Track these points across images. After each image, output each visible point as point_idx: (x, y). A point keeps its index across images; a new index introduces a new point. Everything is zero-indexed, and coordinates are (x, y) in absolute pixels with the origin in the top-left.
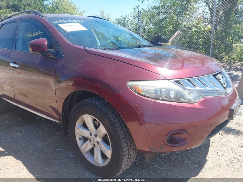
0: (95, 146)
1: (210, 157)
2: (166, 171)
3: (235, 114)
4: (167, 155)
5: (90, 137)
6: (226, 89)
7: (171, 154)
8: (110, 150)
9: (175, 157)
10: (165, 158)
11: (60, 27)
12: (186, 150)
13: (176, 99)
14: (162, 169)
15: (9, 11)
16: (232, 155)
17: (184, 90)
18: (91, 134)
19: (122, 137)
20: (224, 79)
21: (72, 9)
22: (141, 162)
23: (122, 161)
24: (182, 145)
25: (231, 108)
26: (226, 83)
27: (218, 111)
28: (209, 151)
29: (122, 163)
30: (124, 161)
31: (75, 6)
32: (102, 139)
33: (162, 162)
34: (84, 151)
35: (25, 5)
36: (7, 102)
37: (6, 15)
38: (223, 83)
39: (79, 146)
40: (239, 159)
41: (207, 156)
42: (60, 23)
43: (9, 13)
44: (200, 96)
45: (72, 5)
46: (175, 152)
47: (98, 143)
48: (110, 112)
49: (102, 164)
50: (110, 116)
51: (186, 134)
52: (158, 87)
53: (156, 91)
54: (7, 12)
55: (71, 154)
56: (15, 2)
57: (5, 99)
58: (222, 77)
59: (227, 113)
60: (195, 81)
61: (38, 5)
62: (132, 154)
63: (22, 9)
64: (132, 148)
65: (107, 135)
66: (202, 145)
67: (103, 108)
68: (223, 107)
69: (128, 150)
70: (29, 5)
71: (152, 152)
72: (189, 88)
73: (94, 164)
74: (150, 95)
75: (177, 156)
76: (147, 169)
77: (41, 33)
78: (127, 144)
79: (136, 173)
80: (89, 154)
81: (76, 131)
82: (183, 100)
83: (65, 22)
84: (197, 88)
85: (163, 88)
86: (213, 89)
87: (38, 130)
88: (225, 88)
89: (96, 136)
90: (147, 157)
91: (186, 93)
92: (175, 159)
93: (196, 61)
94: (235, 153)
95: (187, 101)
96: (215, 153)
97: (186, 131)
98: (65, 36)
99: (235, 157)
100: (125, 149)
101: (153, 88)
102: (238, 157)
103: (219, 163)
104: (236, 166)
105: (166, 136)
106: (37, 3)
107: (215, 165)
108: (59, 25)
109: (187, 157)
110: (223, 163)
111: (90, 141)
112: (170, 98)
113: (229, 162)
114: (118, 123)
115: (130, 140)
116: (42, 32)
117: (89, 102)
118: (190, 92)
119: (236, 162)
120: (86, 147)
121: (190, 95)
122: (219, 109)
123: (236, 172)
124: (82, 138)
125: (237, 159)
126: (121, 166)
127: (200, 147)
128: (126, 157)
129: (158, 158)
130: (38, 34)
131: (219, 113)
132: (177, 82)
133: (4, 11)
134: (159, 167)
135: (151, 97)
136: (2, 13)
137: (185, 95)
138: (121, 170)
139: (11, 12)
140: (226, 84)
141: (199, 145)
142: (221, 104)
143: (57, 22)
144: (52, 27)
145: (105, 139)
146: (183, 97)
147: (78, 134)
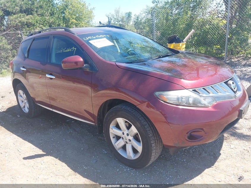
0: (127, 143)
1: (224, 150)
2: (186, 162)
3: (244, 113)
4: (186, 149)
5: (123, 136)
6: (235, 94)
7: (190, 149)
8: (141, 146)
9: (193, 151)
10: (185, 152)
11: (91, 44)
12: (203, 145)
13: (194, 104)
14: (182, 161)
15: (23, 16)
16: (244, 147)
17: (201, 97)
18: (123, 134)
19: (151, 135)
20: (235, 84)
21: (81, 7)
22: (165, 156)
23: (151, 154)
24: (199, 141)
25: (240, 109)
26: (236, 87)
27: (229, 111)
28: (223, 145)
29: (151, 156)
30: (153, 154)
31: (85, 4)
32: (133, 137)
33: (182, 155)
34: (118, 147)
35: (37, 8)
36: (42, 107)
37: (21, 19)
38: (233, 88)
39: (113, 144)
40: (249, 151)
41: (222, 149)
42: (90, 40)
43: (23, 17)
44: (214, 101)
45: (82, 3)
46: (193, 146)
47: (130, 140)
48: (140, 115)
49: (134, 157)
50: (140, 119)
51: (203, 132)
52: (180, 96)
53: (178, 99)
54: (22, 16)
55: (104, 150)
56: (28, 6)
57: (39, 105)
58: (233, 83)
59: (237, 113)
60: (210, 89)
61: (49, 6)
62: (159, 149)
63: (35, 12)
64: (159, 144)
65: (138, 134)
66: (217, 139)
67: (134, 113)
68: (233, 108)
69: (156, 145)
70: (41, 7)
71: (175, 146)
72: (204, 95)
73: (127, 158)
74: (174, 102)
75: (195, 150)
76: (171, 161)
77: (74, 49)
78: (155, 141)
79: (161, 164)
80: (121, 150)
81: (110, 132)
82: (200, 105)
83: (94, 38)
84: (211, 95)
85: (184, 97)
86: (224, 94)
87: (71, 131)
88: (235, 92)
89: (128, 135)
90: (171, 151)
91: (202, 99)
92: (194, 152)
93: (209, 68)
94: (246, 146)
95: (203, 105)
96: (228, 146)
97: (202, 129)
98: (97, 53)
99: (245, 149)
100: (153, 145)
101: (176, 97)
102: (249, 149)
103: (231, 154)
104: (246, 156)
105: (187, 133)
106: (48, 5)
107: (228, 156)
108: (90, 41)
109: (203, 150)
110: (235, 154)
111: (123, 138)
112: (189, 104)
113: (240, 153)
114: (147, 125)
115: (157, 137)
116: (76, 49)
117: (122, 108)
118: (205, 98)
119: (246, 153)
120: (119, 144)
121: (205, 101)
122: (231, 109)
123: (246, 161)
124: (115, 137)
125: (247, 151)
126: (150, 159)
127: (215, 142)
128: (155, 151)
129: (179, 152)
130: (72, 49)
131: (230, 113)
132: (195, 91)
133: (19, 16)
134: (180, 159)
135: (174, 104)
136: (17, 17)
137: (201, 101)
138: (150, 161)
139: (25, 16)
140: (236, 89)
141: (213, 140)
142: (232, 105)
143: (88, 39)
144: (84, 44)
145: (136, 138)
146: (200, 103)
147: (112, 134)
